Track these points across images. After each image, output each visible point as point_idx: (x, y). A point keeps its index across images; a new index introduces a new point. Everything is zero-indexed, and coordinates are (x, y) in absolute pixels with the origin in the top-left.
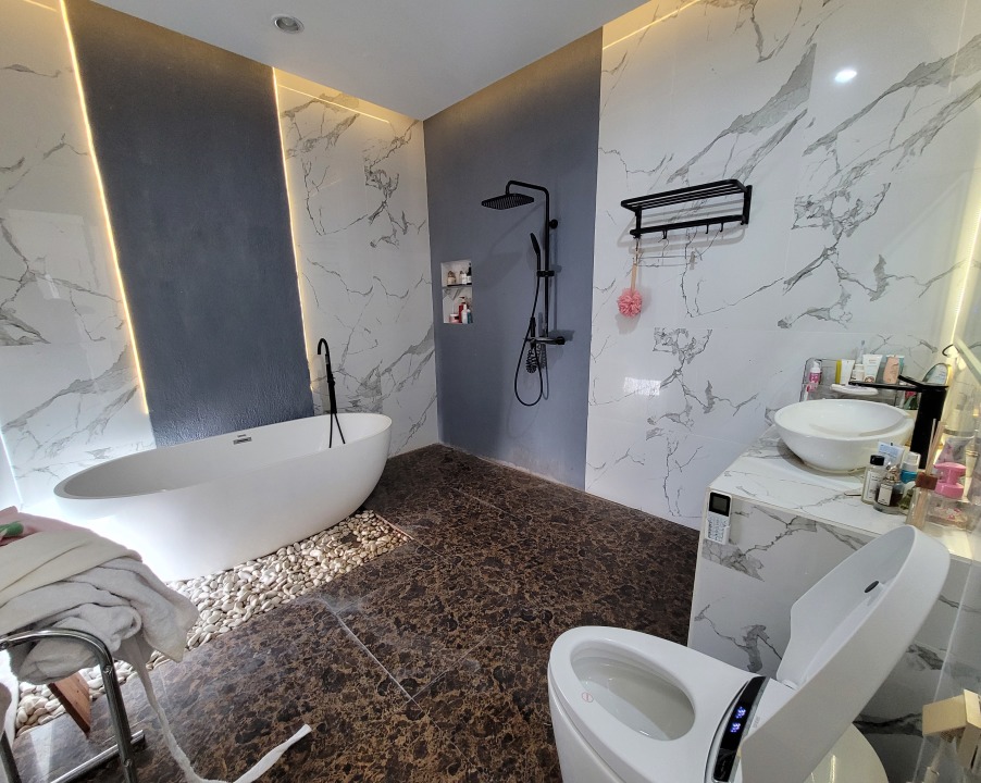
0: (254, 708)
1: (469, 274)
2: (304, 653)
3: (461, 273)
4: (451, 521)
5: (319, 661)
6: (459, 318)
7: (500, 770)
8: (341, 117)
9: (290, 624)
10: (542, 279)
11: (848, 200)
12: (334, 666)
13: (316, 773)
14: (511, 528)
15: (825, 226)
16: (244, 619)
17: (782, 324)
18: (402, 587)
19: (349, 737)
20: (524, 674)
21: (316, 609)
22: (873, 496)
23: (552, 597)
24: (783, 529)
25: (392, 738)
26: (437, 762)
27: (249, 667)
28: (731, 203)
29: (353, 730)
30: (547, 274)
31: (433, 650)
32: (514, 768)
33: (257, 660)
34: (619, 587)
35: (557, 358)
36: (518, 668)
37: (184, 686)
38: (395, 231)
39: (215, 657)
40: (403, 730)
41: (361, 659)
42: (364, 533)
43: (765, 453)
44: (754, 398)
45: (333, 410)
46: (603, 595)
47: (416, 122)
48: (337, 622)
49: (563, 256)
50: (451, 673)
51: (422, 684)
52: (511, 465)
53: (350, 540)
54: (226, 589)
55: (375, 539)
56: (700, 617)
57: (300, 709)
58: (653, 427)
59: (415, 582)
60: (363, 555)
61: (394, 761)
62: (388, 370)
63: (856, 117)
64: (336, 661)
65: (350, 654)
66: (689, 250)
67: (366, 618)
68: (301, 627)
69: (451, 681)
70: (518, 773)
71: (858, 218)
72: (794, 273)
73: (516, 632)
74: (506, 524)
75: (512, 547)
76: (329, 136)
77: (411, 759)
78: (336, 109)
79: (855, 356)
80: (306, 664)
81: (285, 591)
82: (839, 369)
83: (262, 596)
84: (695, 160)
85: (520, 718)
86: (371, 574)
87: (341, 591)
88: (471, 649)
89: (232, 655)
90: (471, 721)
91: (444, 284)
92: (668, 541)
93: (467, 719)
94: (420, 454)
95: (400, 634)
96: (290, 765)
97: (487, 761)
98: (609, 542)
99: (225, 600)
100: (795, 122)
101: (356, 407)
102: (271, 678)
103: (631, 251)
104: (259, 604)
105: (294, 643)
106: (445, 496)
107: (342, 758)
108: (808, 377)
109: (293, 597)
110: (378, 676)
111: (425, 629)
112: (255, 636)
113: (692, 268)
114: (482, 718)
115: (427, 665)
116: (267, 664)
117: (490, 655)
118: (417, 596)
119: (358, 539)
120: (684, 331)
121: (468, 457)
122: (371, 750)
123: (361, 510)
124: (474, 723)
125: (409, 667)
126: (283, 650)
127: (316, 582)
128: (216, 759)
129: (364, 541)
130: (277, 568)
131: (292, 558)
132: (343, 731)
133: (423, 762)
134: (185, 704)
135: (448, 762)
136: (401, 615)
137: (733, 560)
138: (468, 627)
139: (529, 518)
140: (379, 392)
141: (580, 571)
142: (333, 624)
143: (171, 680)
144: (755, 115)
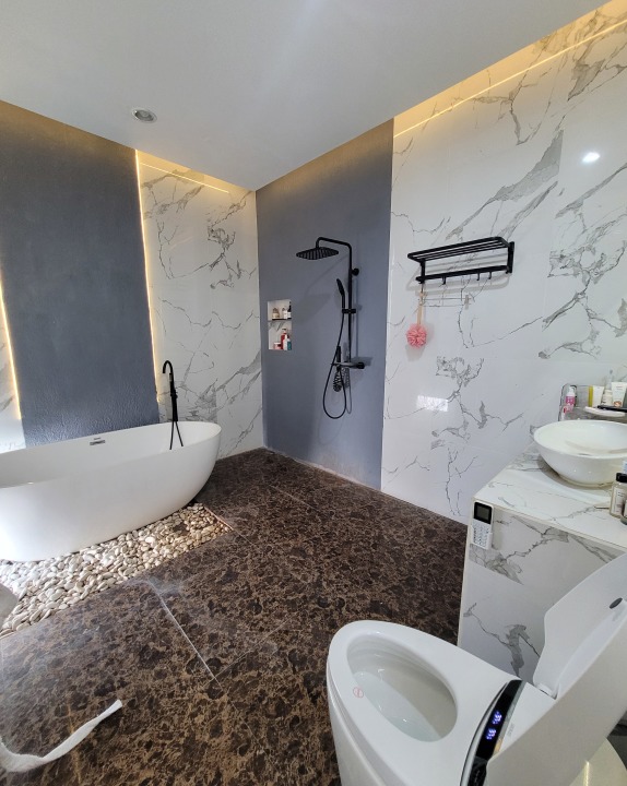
0: (76, 683)
1: (289, 310)
2: (127, 631)
3: (283, 309)
4: (266, 514)
5: (139, 639)
6: (281, 346)
7: (286, 753)
8: (190, 188)
9: (119, 603)
10: (346, 316)
11: (594, 253)
12: (151, 644)
13: (120, 749)
14: (317, 522)
15: (575, 275)
16: (81, 597)
17: (542, 355)
18: (218, 572)
19: (154, 713)
20: (315, 658)
21: (143, 590)
22: (620, 509)
23: (346, 586)
24: (539, 539)
25: (193, 716)
26: (229, 742)
27: (77, 642)
28: (498, 256)
29: (159, 706)
30: (350, 312)
31: (238, 632)
32: (298, 751)
33: (86, 636)
34: (405, 578)
35: (359, 381)
36: (311, 652)
37: (19, 660)
38: (231, 276)
39: (51, 632)
40: (203, 708)
41: (175, 638)
42: (193, 523)
43: (526, 466)
44: (520, 416)
45: (175, 419)
46: (390, 585)
47: (250, 192)
48: (159, 603)
49: (363, 298)
50: (252, 654)
51: (226, 664)
52: (321, 467)
53: (180, 529)
54: (70, 569)
55: (202, 528)
56: (468, 614)
57: (116, 685)
58: (437, 439)
59: (230, 569)
60: (189, 542)
61: (191, 739)
62: (223, 387)
63: (598, 187)
64: (154, 639)
65: (166, 633)
66: (464, 294)
67: (184, 599)
68: (128, 606)
69: (251, 662)
70: (301, 756)
71: (602, 269)
72: (551, 313)
73: (312, 617)
74: (312, 518)
75: (315, 539)
76: (180, 202)
77: (206, 738)
78: (186, 182)
79: (604, 383)
80: (127, 641)
81: (120, 573)
82: (591, 394)
83: (99, 577)
84: (467, 221)
85: (308, 700)
86: (194, 560)
87: (166, 575)
88: (271, 632)
89: (65, 631)
90: (264, 702)
91: (270, 318)
92: (449, 538)
93: (261, 700)
94: (247, 456)
95: (212, 616)
96: (99, 740)
97: (274, 742)
98: (398, 537)
99: (68, 579)
100: (548, 191)
101: (194, 416)
102: (95, 653)
103: (417, 294)
104: (96, 584)
105: (120, 621)
106: (264, 492)
107: (145, 734)
108: (565, 400)
109: (126, 578)
110: (188, 655)
111: (233, 612)
112: (87, 613)
113: (467, 308)
114: (274, 699)
115: (232, 646)
116: (94, 640)
117: (288, 638)
118: (230, 581)
119: (188, 529)
120: (461, 360)
121: (286, 460)
122: (172, 727)
123: (192, 503)
124: (267, 704)
125: (216, 647)
126: (110, 627)
127: (147, 566)
128: (34, 732)
129: (192, 530)
130: (116, 552)
131: (130, 544)
132: (150, 708)
133: (217, 741)
134: (17, 676)
135: (240, 743)
136: (214, 598)
137: (495, 564)
138: (270, 611)
139: (332, 513)
140: (214, 405)
141: (372, 563)
142: (155, 604)
143: (9, 652)
144: (515, 186)
